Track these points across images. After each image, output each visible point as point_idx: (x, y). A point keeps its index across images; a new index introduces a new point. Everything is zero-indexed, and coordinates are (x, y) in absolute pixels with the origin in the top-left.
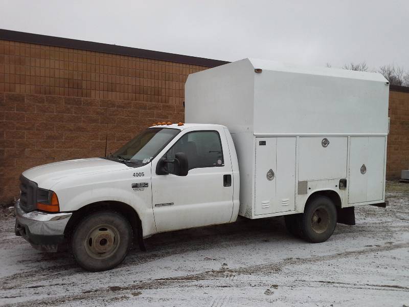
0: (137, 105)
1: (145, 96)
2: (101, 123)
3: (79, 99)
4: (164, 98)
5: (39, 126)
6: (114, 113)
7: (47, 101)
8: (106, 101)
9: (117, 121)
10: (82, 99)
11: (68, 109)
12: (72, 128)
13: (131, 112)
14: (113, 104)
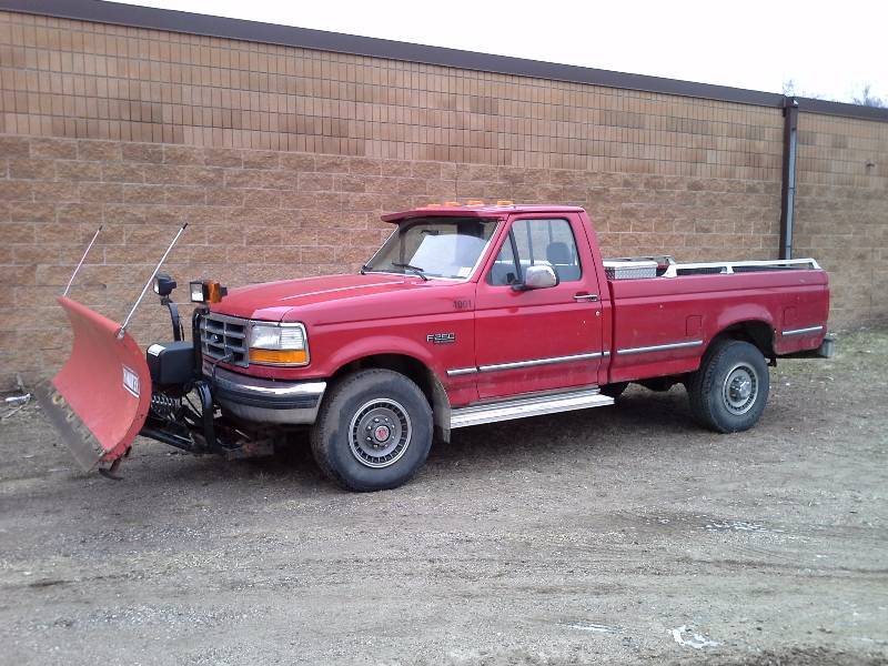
0: (292, 161)
1: (310, 138)
2: (212, 203)
3: (156, 147)
4: (352, 143)
5: (67, 212)
6: (240, 180)
7: (81, 153)
8: (220, 152)
9: (245, 199)
10: (164, 147)
11: (133, 172)
12: (143, 216)
13: (279, 177)
14: (237, 159)
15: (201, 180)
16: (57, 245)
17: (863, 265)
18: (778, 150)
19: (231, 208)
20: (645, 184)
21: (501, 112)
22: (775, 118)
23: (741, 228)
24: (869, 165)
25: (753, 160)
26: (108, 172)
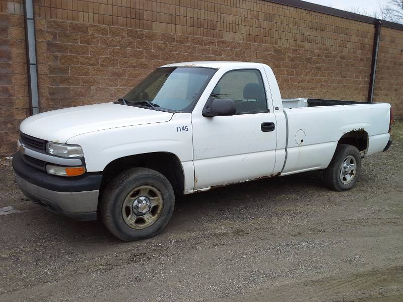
0: (195, 40)
1: (202, 30)
3: (141, 31)
4: (218, 33)
5: (104, 61)
6: (174, 49)
7: (110, 33)
8: (167, 35)
10: (144, 31)
11: (131, 43)
12: (135, 65)
13: (190, 48)
14: (173, 38)
15: (159, 48)
16: (99, 77)
17: (396, 93)
18: (372, 43)
19: (170, 62)
20: (325, 56)
21: (275, 21)
22: (371, 28)
23: (357, 77)
24: (402, 51)
26: (121, 43)
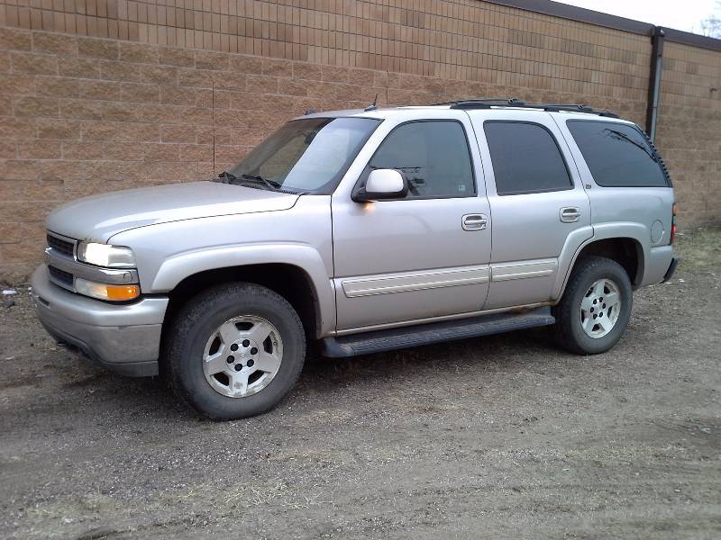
0: (241, 63)
1: (258, 41)
2: (164, 102)
3: (112, 43)
4: (296, 48)
5: (23, 106)
6: (192, 80)
7: (36, 44)
8: (173, 51)
9: (198, 99)
10: (119, 43)
11: (89, 67)
12: (100, 113)
13: (229, 79)
14: (189, 59)
15: (156, 79)
16: (14, 138)
17: (702, 175)
18: (646, 73)
19: (184, 108)
21: (427, 26)
22: (644, 44)
24: (713, 90)
25: (626, 82)
26: (64, 66)
